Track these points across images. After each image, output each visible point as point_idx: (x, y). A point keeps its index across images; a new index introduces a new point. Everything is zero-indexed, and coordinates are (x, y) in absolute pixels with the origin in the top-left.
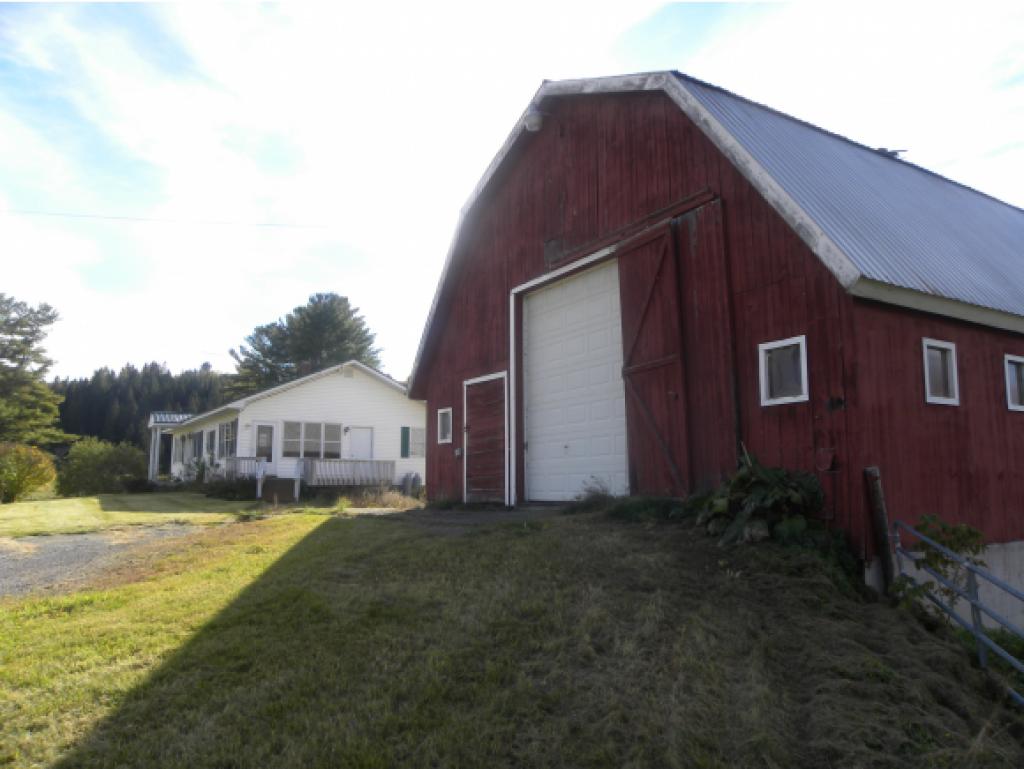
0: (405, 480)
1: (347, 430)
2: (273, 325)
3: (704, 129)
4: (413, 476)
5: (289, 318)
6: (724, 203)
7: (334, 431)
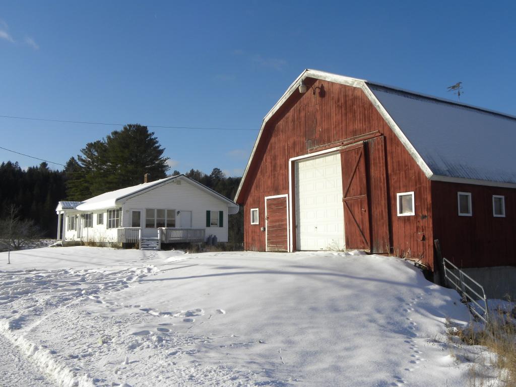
0: (209, 239)
1: (178, 212)
2: (99, 142)
3: (378, 109)
4: (213, 236)
5: (109, 138)
6: (385, 138)
7: (171, 213)
